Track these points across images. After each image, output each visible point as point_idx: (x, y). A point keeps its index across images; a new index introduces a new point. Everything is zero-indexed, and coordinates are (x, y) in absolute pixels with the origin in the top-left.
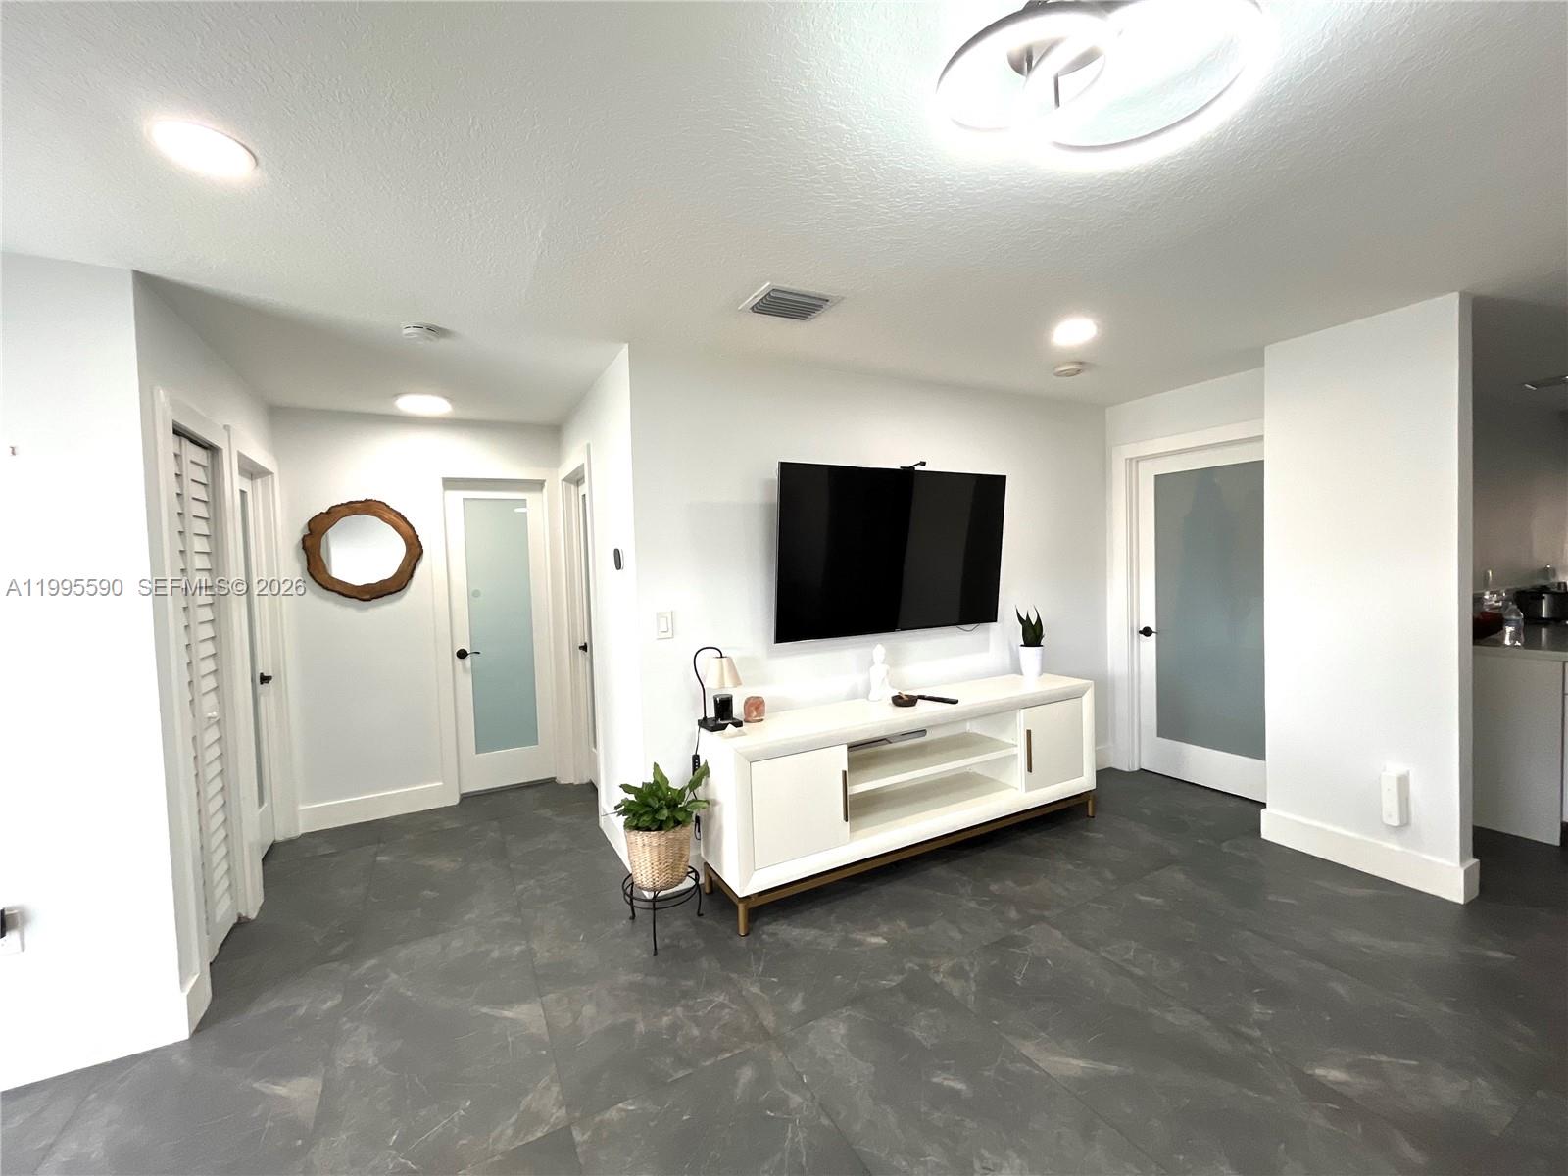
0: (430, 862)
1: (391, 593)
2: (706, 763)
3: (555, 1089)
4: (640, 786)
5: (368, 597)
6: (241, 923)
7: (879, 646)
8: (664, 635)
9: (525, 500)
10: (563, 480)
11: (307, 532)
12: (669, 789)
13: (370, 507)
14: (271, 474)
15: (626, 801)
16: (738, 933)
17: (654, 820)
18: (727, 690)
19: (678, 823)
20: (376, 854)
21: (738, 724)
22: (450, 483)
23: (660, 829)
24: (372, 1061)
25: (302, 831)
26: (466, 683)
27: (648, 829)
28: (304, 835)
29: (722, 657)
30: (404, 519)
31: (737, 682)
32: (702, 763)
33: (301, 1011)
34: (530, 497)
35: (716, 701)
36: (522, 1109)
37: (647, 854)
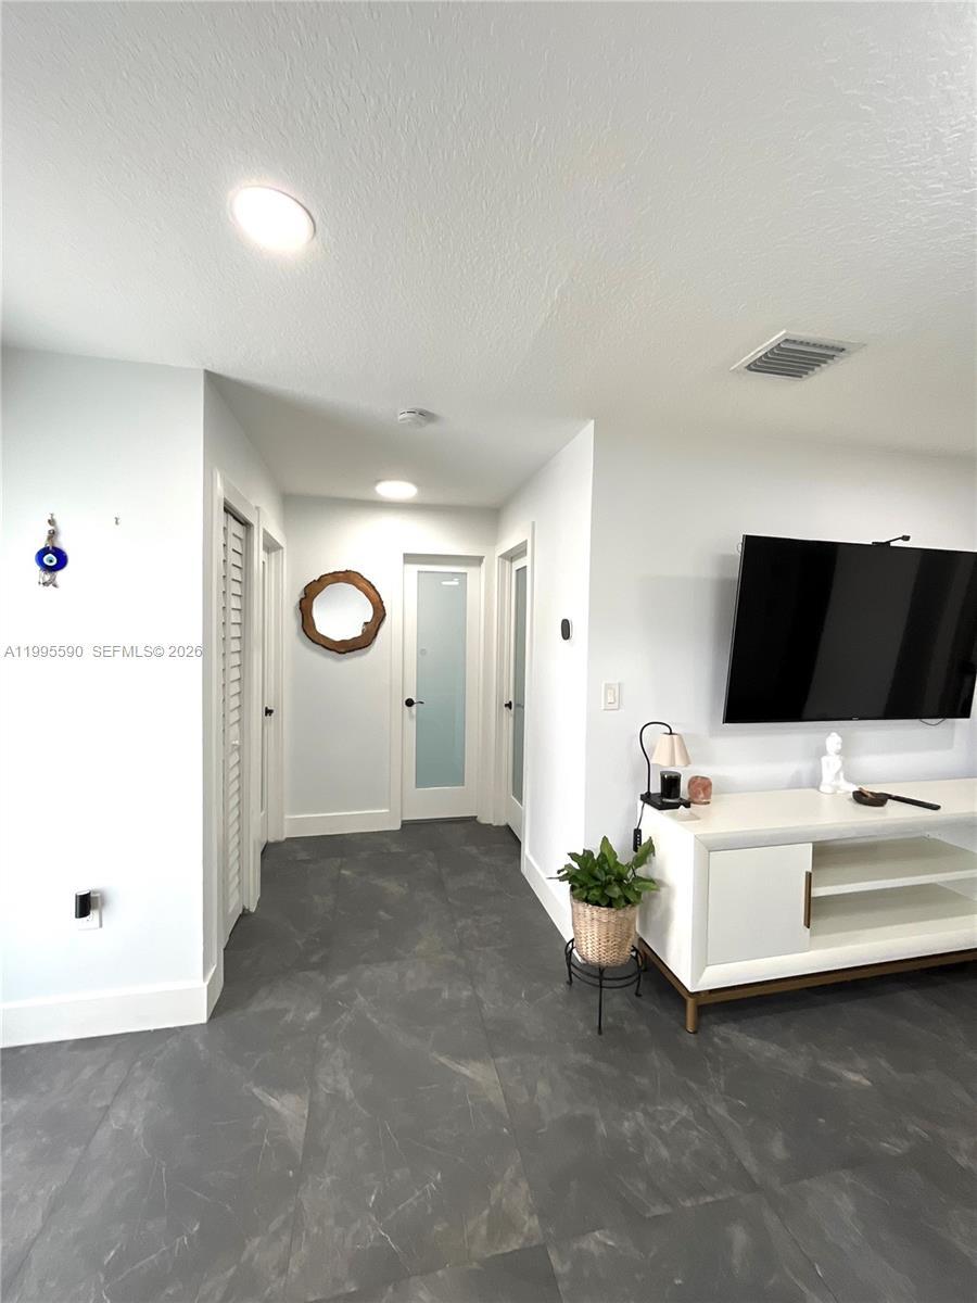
0: (382, 883)
1: (360, 648)
2: (650, 840)
3: (524, 1186)
4: (581, 853)
5: (343, 650)
6: (245, 914)
7: (834, 734)
8: (612, 706)
9: (466, 574)
10: (501, 556)
11: (303, 596)
12: (617, 863)
13: (348, 577)
14: (281, 548)
15: (568, 866)
16: (684, 1026)
17: (603, 895)
18: (678, 768)
19: (628, 902)
20: (341, 867)
21: (687, 805)
22: (409, 558)
23: (609, 905)
24: (349, 1093)
25: (286, 836)
26: (411, 726)
27: (597, 904)
28: (287, 839)
29: (671, 733)
30: (374, 587)
31: (688, 762)
32: (644, 840)
33: (289, 1017)
34: (470, 571)
35: (663, 778)
36: (493, 1203)
37: (595, 930)
